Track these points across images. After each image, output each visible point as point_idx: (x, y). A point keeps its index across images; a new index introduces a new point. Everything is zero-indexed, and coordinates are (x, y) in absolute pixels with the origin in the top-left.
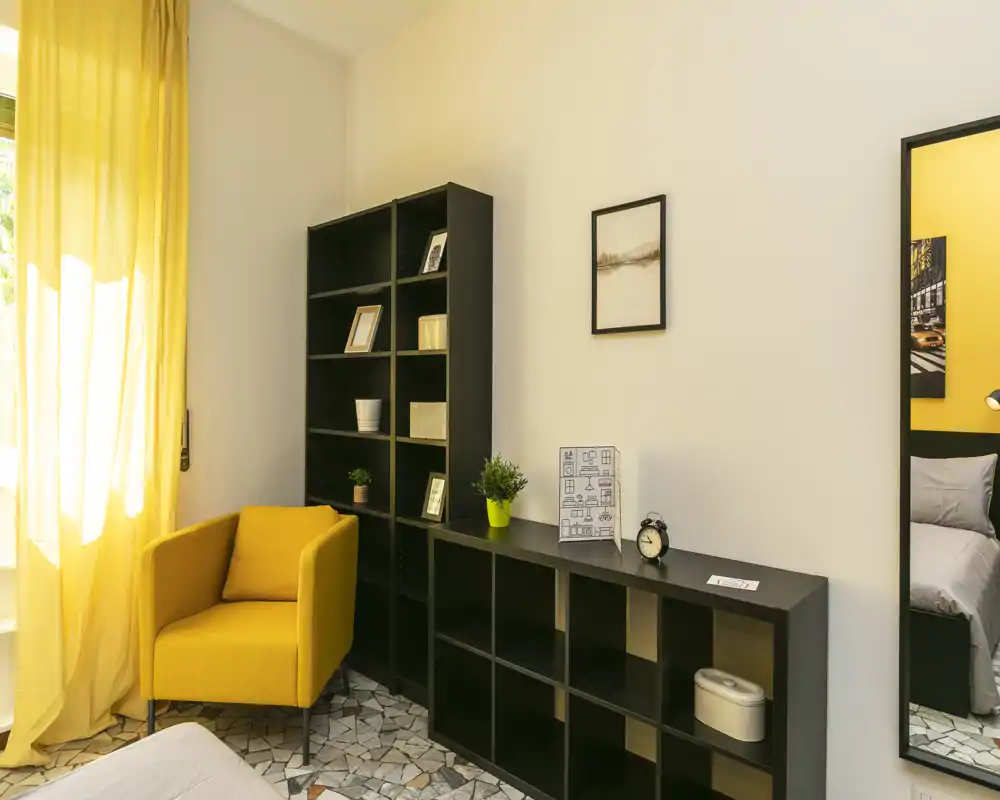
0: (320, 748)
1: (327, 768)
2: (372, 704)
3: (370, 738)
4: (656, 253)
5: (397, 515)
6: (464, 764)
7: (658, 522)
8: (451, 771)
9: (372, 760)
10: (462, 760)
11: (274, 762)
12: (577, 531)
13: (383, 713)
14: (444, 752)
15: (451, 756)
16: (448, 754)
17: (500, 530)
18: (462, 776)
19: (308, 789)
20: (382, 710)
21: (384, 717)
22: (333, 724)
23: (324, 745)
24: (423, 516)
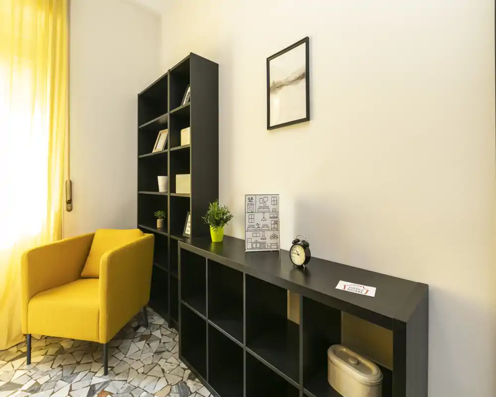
0: (119, 362)
1: (116, 378)
2: (157, 333)
3: (147, 357)
4: (303, 74)
5: (170, 234)
6: (193, 380)
7: (303, 241)
8: (184, 384)
9: (143, 373)
10: (193, 376)
11: (90, 371)
12: (256, 245)
13: (160, 340)
14: (185, 369)
15: (188, 372)
16: (186, 371)
17: (217, 243)
18: (189, 388)
19: (98, 394)
20: (161, 337)
21: (160, 342)
22: (133, 345)
23: (122, 360)
24: (184, 235)
